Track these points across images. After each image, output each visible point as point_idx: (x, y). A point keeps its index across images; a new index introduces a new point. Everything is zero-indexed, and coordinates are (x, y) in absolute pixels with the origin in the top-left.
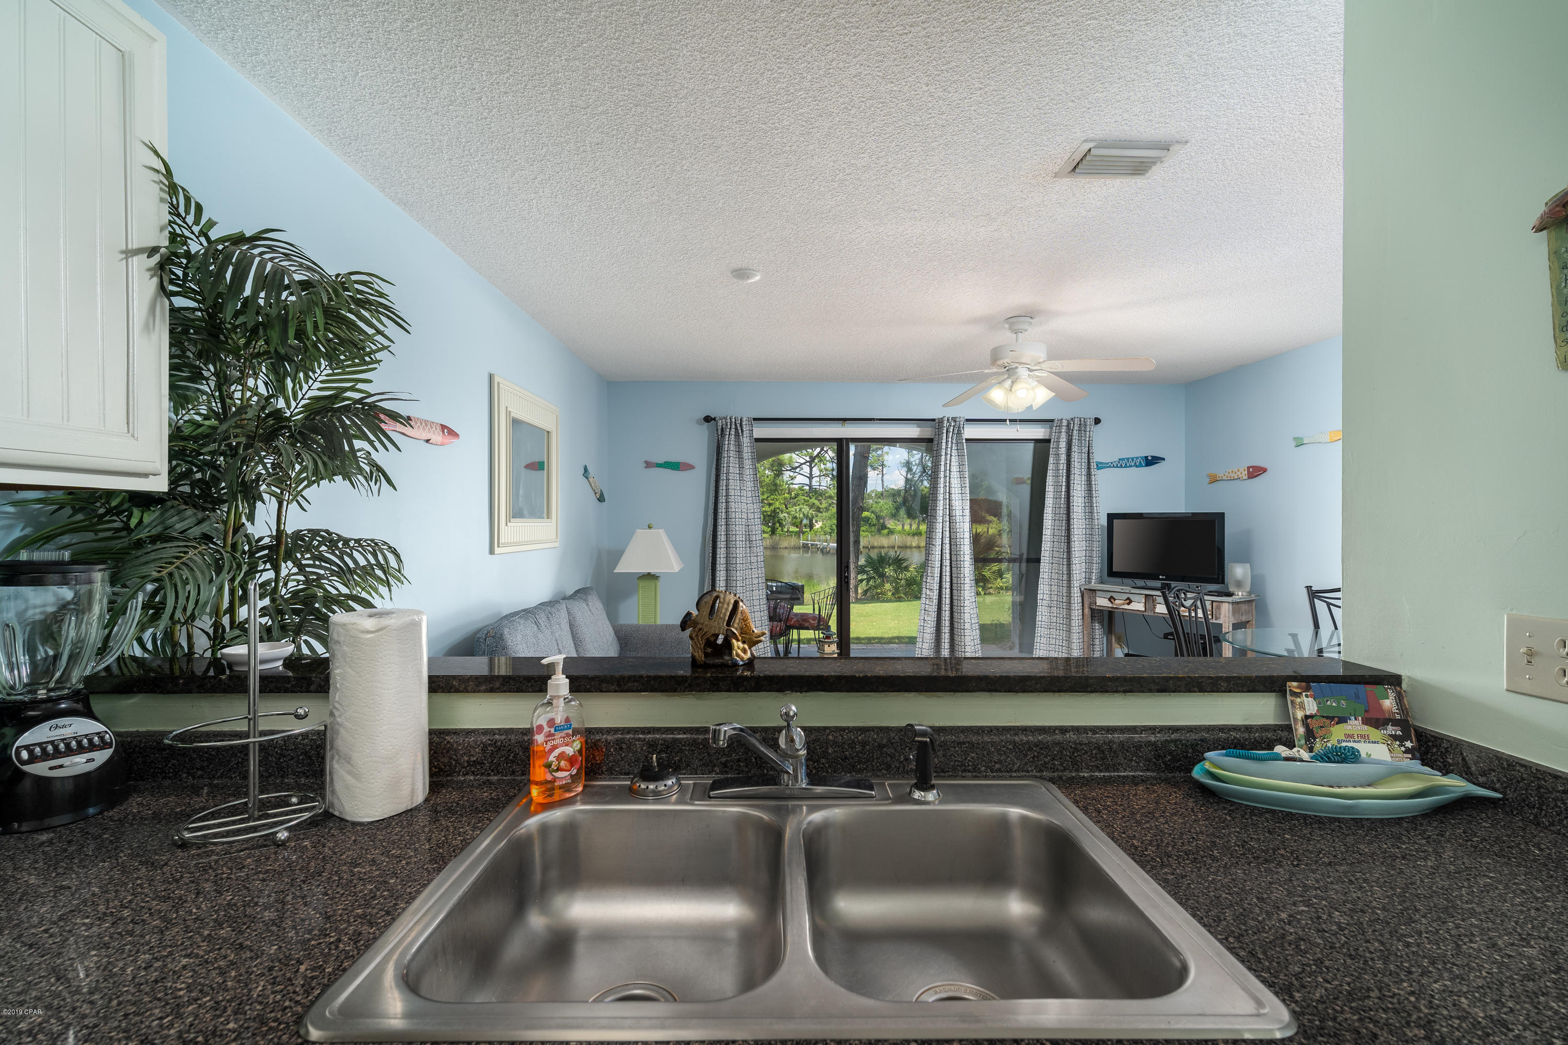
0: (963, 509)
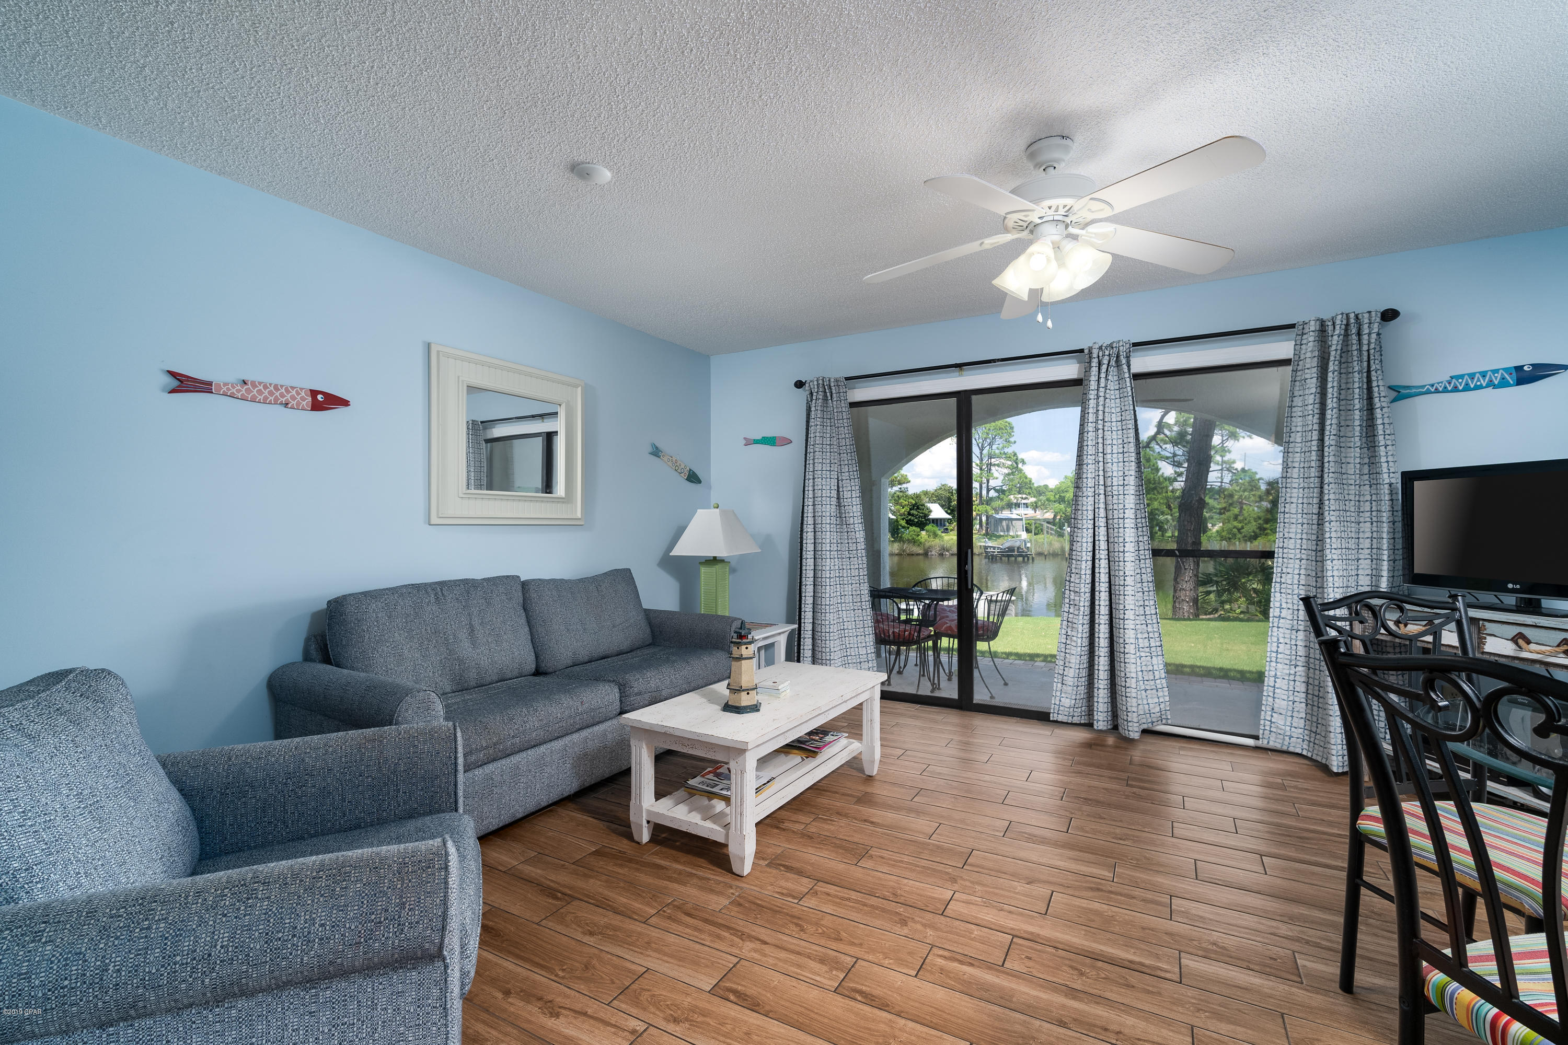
0: (1124, 476)
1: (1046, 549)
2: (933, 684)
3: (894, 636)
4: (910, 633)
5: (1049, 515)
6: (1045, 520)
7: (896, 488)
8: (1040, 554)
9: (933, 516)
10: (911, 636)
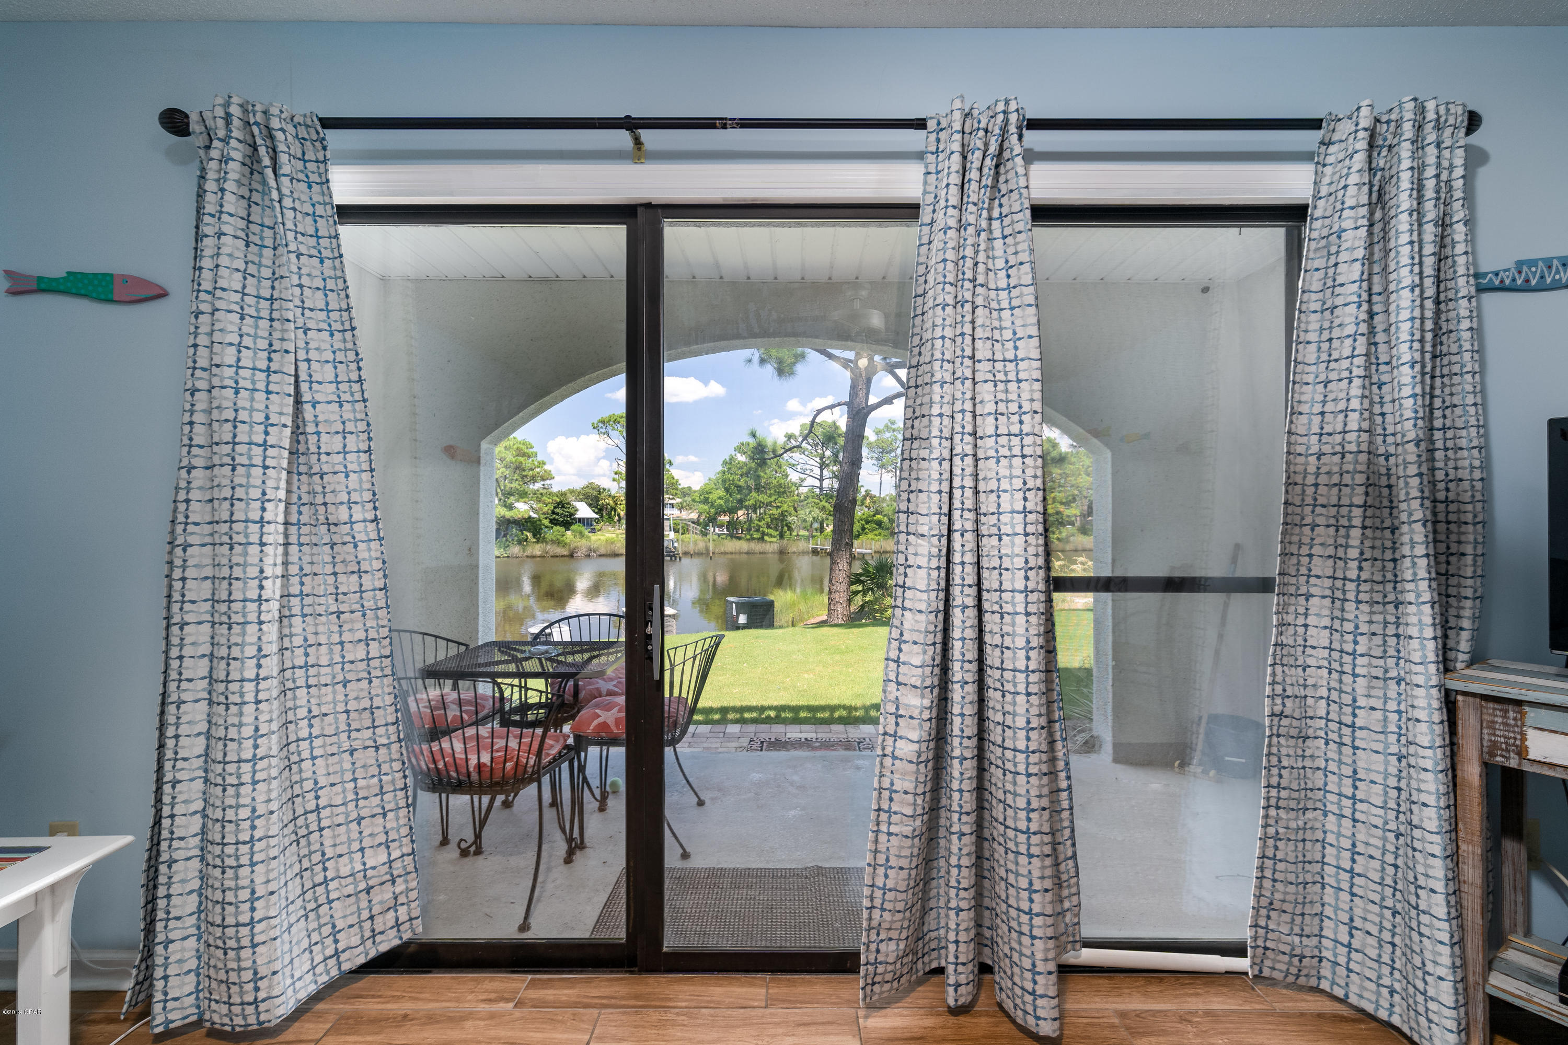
1: (691, 548)
2: (570, 840)
3: (479, 772)
4: (517, 763)
5: (694, 516)
6: (689, 520)
7: (538, 485)
8: (686, 554)
9: (579, 515)
10: (520, 769)
